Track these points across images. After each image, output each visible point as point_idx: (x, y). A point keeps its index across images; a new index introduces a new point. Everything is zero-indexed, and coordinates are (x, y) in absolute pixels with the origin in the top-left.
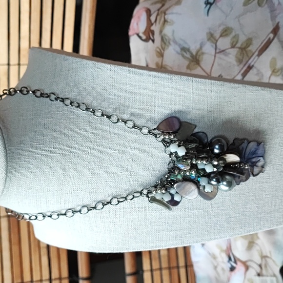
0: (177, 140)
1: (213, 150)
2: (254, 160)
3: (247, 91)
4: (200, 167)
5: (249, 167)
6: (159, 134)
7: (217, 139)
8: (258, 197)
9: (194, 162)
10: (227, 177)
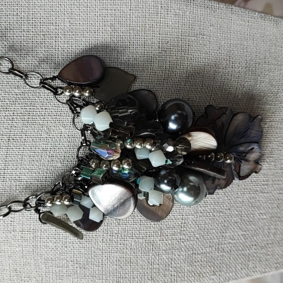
0: (97, 103)
1: (166, 125)
2: (242, 149)
3: (234, 17)
4: (140, 156)
5: (233, 161)
6: (61, 88)
7: (174, 102)
8: (246, 218)
9: (128, 147)
10: (192, 178)
